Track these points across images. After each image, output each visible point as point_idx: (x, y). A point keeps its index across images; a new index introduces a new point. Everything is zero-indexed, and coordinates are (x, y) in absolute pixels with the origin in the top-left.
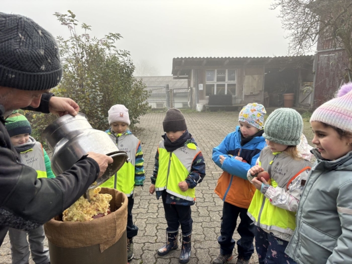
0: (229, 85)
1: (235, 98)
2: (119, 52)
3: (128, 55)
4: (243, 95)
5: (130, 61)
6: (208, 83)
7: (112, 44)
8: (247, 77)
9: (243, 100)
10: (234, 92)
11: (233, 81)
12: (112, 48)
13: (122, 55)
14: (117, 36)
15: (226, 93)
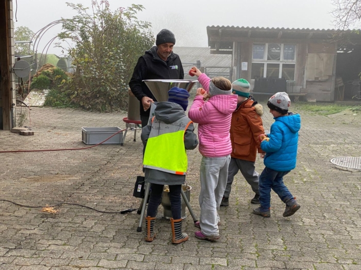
0: (284, 66)
1: (293, 85)
2: (140, 23)
3: (149, 26)
4: (305, 80)
5: (150, 33)
6: (256, 61)
7: (133, 15)
8: (310, 55)
9: (305, 87)
10: (291, 75)
11: (291, 60)
12: (132, 19)
13: (143, 26)
14: (139, 7)
15: (280, 77)
